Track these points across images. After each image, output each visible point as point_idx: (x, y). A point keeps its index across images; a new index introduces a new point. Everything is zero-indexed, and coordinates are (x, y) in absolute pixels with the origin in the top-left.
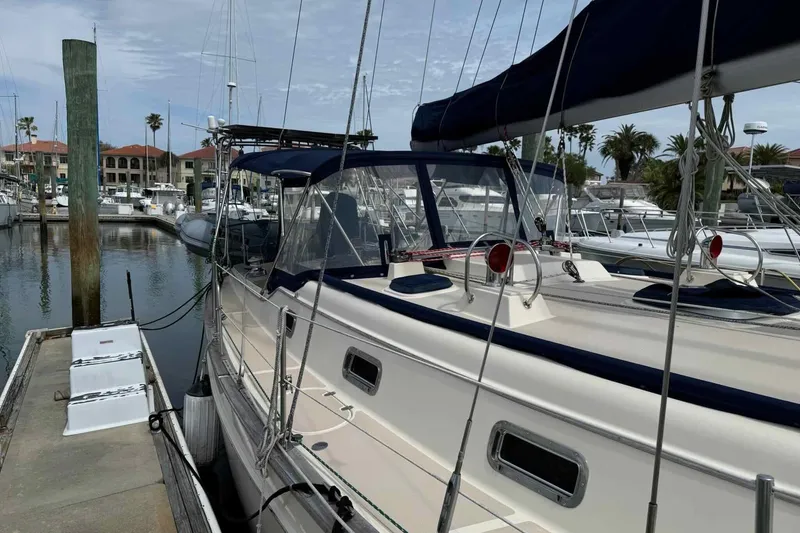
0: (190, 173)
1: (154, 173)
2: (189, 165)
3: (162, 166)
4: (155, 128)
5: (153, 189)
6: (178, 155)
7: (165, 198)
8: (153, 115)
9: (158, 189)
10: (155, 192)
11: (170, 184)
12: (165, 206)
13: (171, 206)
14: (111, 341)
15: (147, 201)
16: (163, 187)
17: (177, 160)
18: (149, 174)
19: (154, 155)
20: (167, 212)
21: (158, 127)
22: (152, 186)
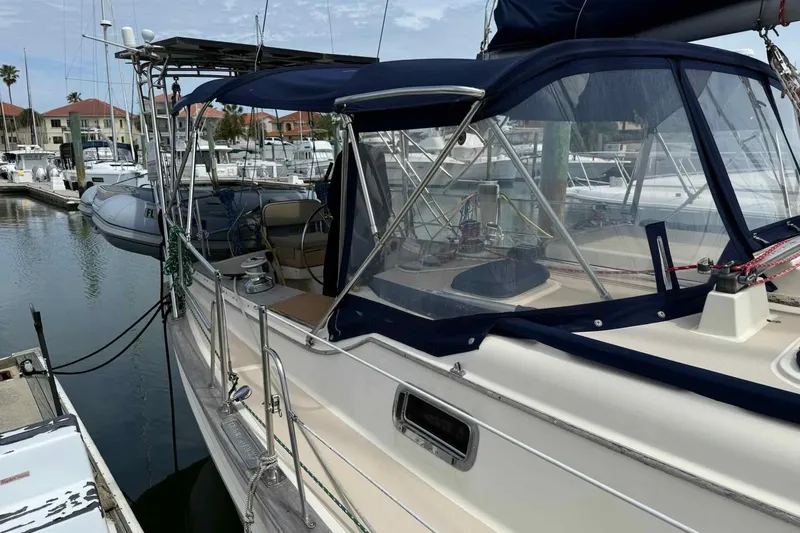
0: (57, 132)
1: (14, 135)
2: (56, 124)
3: (24, 126)
4: (9, 82)
5: (16, 152)
6: (41, 112)
7: (34, 163)
8: (5, 67)
9: (23, 152)
10: (19, 156)
11: (37, 146)
12: (34, 171)
13: (41, 172)
14: (26, 474)
15: (10, 167)
16: (28, 149)
17: (40, 118)
18: (7, 135)
19: (11, 114)
20: (38, 179)
21: (14, 81)
22: (13, 150)
